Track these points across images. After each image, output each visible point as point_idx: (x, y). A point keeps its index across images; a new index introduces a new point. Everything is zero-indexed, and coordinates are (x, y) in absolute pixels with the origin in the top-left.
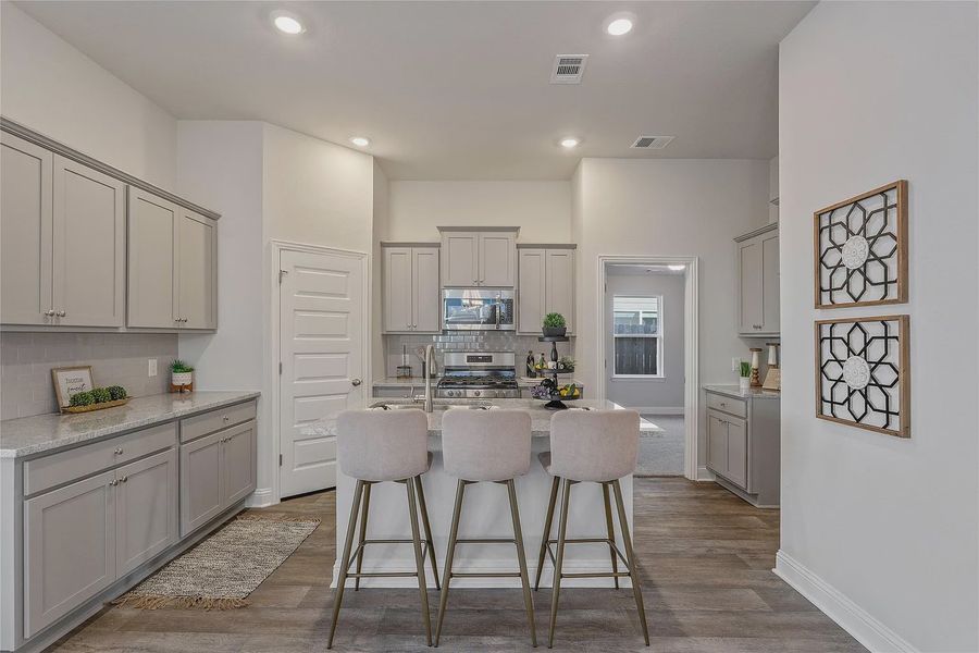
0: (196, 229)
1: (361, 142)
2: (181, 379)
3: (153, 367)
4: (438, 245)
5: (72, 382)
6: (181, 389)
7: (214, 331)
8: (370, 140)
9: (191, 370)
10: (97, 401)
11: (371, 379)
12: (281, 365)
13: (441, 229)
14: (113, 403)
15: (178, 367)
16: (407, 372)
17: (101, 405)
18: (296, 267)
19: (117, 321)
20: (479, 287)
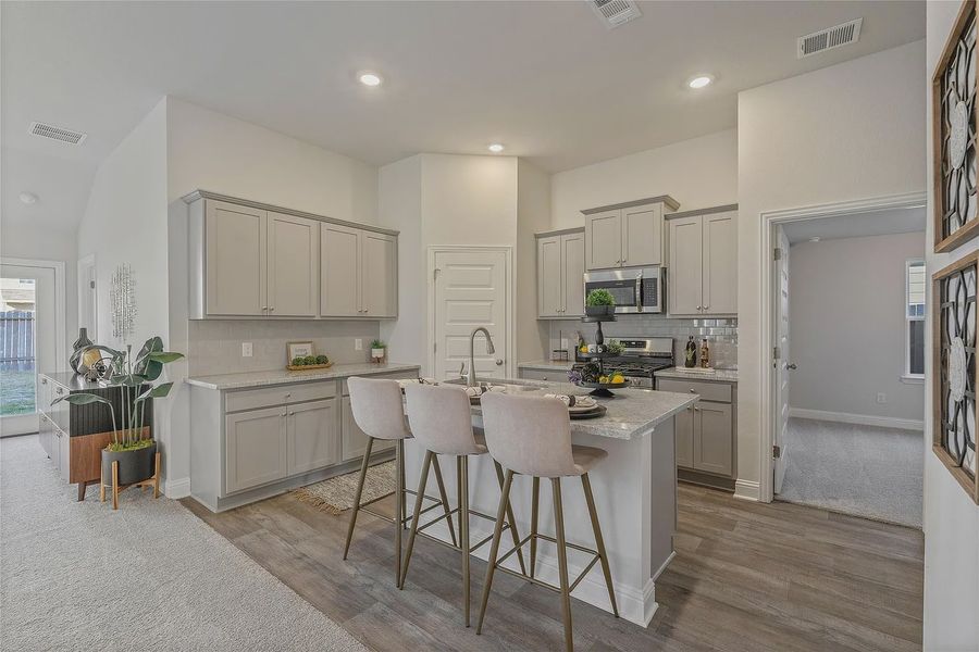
0: (379, 244)
1: (496, 148)
2: (377, 353)
3: (358, 344)
4: (582, 230)
5: (301, 350)
6: (378, 360)
7: (394, 319)
8: (503, 145)
9: (384, 347)
10: (306, 364)
11: (515, 361)
12: (435, 346)
13: (586, 212)
14: (316, 366)
15: (376, 345)
16: (564, 356)
17: (308, 366)
18: (448, 265)
19: (313, 312)
20: (621, 268)
